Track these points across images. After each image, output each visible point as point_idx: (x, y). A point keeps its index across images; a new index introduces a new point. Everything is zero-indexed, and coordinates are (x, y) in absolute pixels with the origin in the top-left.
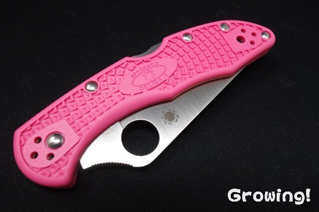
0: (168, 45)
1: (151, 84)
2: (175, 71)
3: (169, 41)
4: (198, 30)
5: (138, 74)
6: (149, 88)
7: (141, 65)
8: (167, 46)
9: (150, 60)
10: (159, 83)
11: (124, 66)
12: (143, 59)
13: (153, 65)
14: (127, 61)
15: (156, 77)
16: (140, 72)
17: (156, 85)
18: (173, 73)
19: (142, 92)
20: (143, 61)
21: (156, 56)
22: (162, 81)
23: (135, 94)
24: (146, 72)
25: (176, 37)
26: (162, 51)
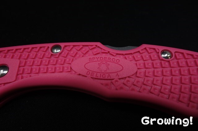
0: (141, 52)
1: (99, 75)
2: (129, 77)
3: (145, 48)
4: (182, 53)
5: (96, 60)
6: (95, 77)
7: (104, 55)
8: (139, 52)
9: (115, 55)
10: (106, 78)
11: (91, 48)
12: (109, 51)
13: (114, 60)
14: (96, 46)
15: (108, 71)
16: (99, 60)
17: (102, 78)
18: (126, 78)
19: (86, 76)
20: (109, 52)
21: (123, 54)
22: (109, 78)
23: (80, 75)
24: (103, 62)
25: (154, 49)
26: (131, 54)
